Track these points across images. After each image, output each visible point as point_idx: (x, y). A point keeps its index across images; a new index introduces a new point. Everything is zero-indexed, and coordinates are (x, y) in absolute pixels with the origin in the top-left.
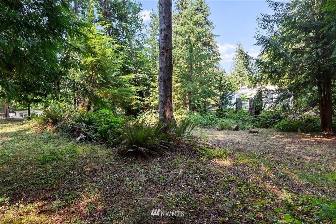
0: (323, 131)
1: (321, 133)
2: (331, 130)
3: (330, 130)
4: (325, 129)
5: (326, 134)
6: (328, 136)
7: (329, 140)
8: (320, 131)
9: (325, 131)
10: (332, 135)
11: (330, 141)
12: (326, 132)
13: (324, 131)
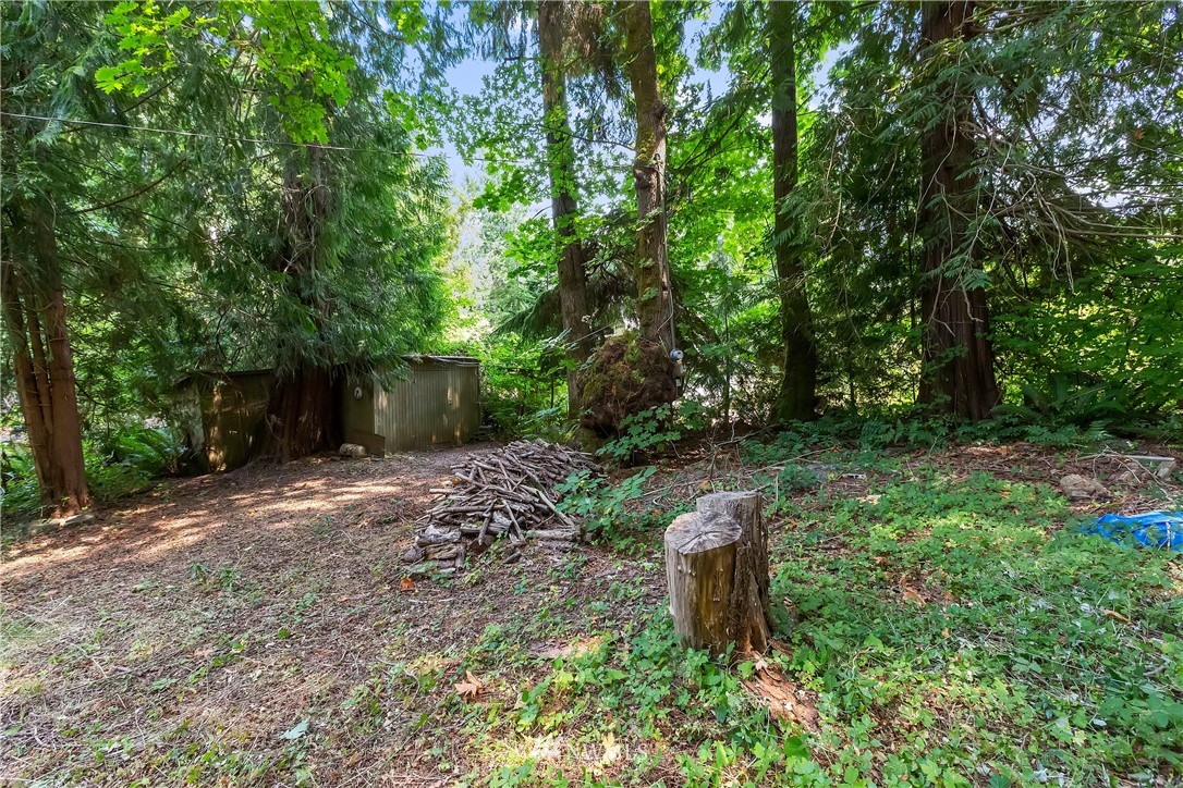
0: (49, 514)
1: (40, 524)
2: (86, 498)
3: (78, 500)
4: (60, 502)
5: (63, 522)
6: (71, 534)
7: (77, 552)
8: (37, 516)
9: (58, 512)
10: (89, 522)
11: (85, 562)
12: (64, 510)
13: (53, 510)
